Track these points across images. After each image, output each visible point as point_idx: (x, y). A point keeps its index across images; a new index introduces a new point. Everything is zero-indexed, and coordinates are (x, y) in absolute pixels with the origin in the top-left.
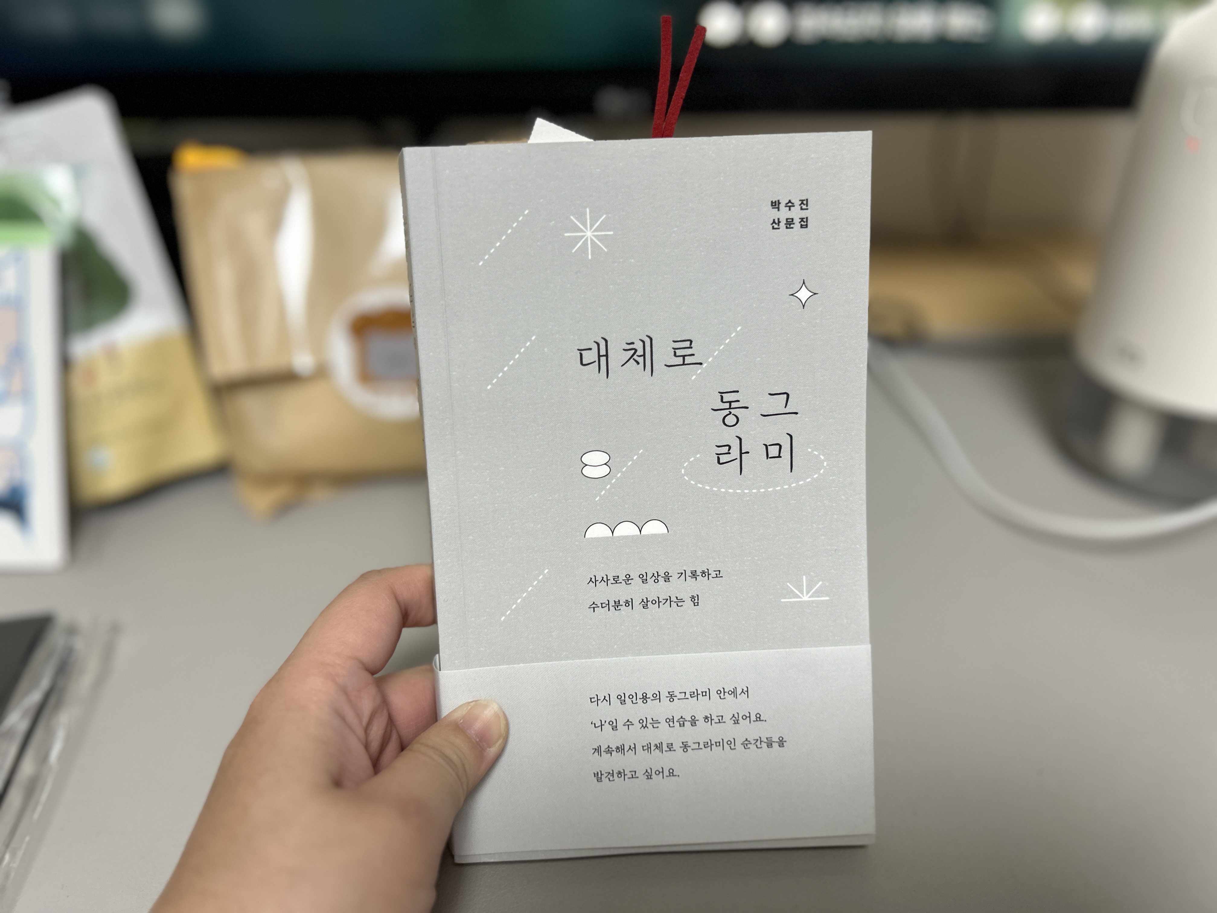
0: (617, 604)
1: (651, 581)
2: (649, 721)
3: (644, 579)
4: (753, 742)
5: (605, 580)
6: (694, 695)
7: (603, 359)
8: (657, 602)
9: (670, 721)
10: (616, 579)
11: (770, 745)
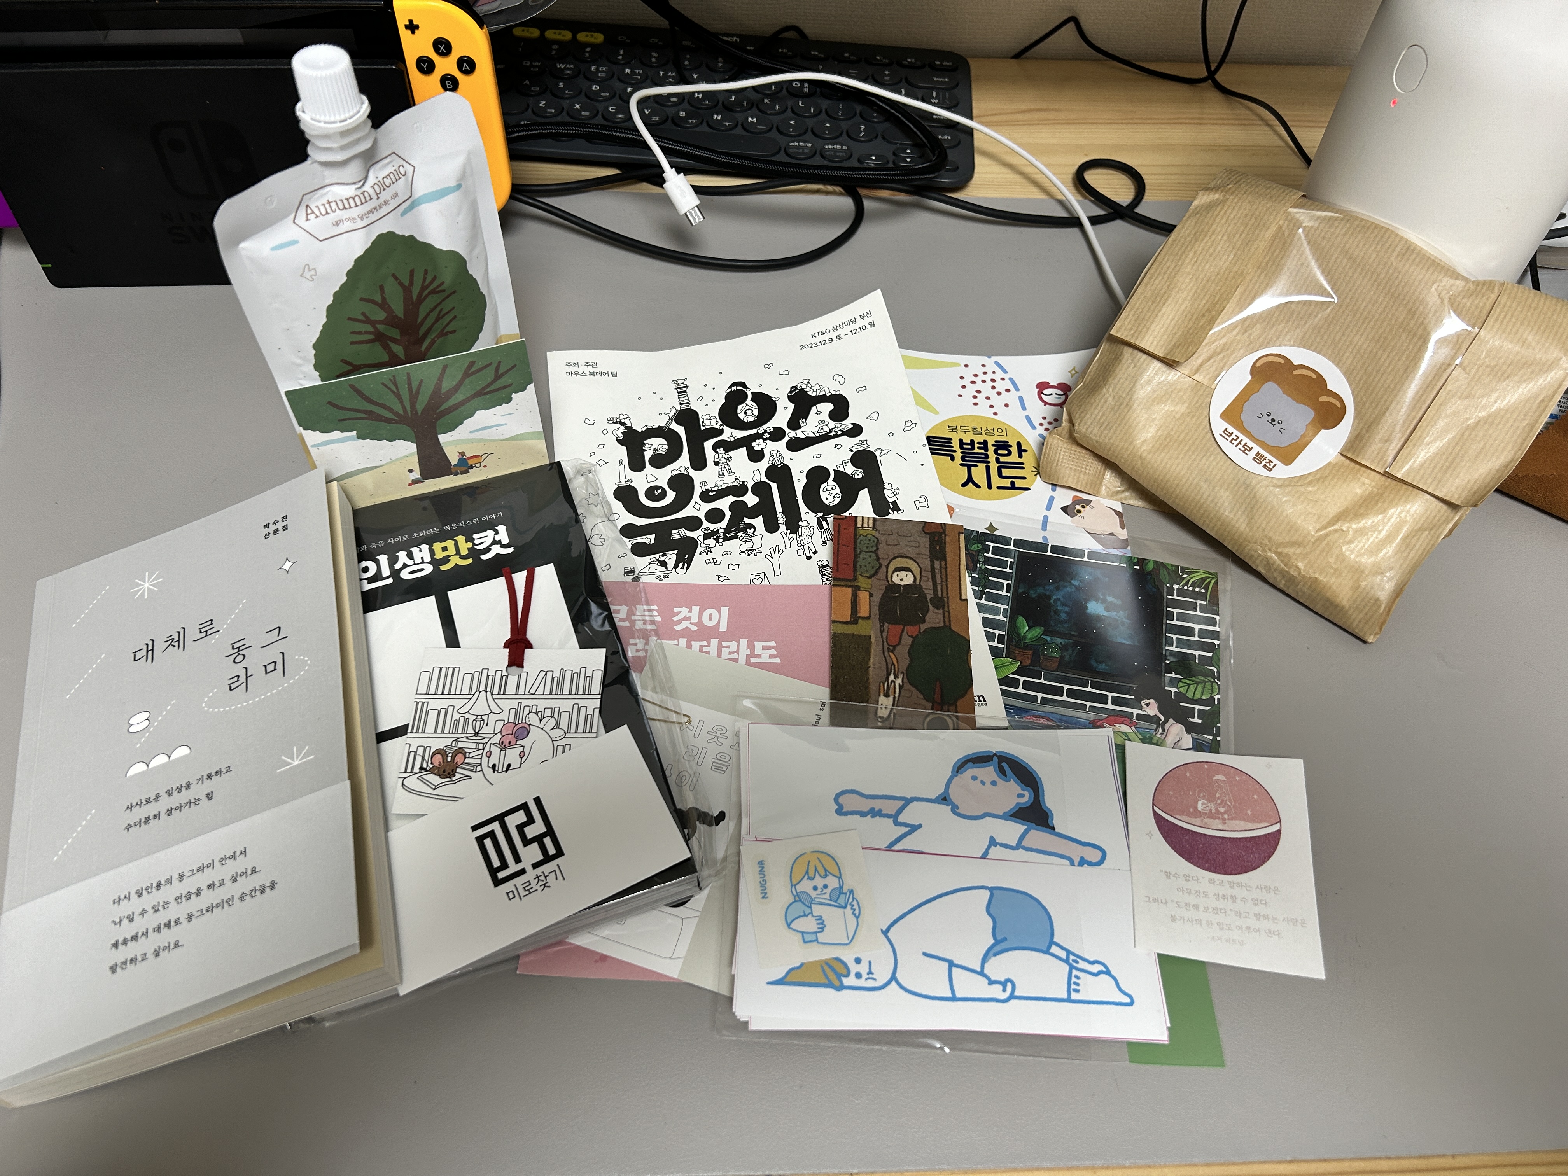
0: (147, 820)
1: (175, 793)
2: (161, 904)
3: (169, 793)
4: (248, 893)
5: (139, 804)
6: (200, 869)
7: (150, 653)
8: (180, 808)
9: (178, 899)
10: (148, 801)
11: (262, 891)
